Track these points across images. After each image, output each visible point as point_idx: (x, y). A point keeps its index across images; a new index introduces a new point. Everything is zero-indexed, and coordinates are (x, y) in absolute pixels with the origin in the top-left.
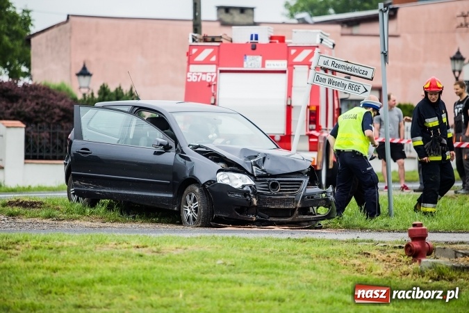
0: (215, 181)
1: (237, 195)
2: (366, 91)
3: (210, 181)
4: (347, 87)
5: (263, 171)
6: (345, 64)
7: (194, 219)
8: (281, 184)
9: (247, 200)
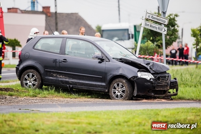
0: (137, 77)
1: (149, 84)
2: (165, 31)
3: (134, 77)
4: (157, 29)
5: (153, 71)
6: (157, 17)
7: (122, 96)
8: (161, 78)
9: (153, 86)
